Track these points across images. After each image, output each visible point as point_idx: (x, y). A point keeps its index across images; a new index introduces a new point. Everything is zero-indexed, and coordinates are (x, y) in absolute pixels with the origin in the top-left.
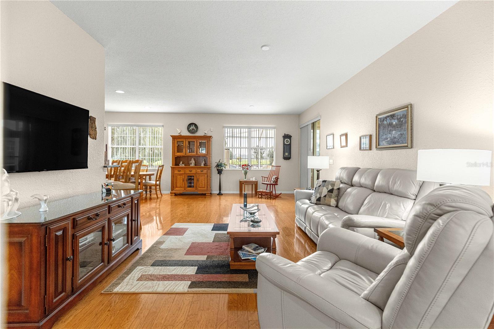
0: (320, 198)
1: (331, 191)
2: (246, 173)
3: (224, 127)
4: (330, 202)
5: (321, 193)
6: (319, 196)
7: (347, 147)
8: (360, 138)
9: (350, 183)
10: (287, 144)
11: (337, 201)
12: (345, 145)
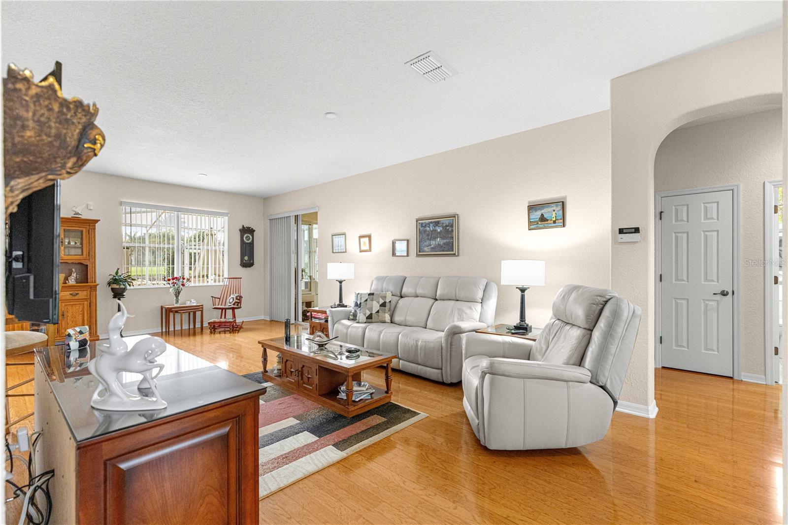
0: (371, 314)
1: (383, 305)
2: (177, 294)
3: (121, 203)
4: (385, 317)
5: (371, 309)
6: (370, 313)
7: (371, 251)
8: (393, 242)
9: (399, 294)
10: (247, 242)
11: (392, 316)
12: (368, 249)
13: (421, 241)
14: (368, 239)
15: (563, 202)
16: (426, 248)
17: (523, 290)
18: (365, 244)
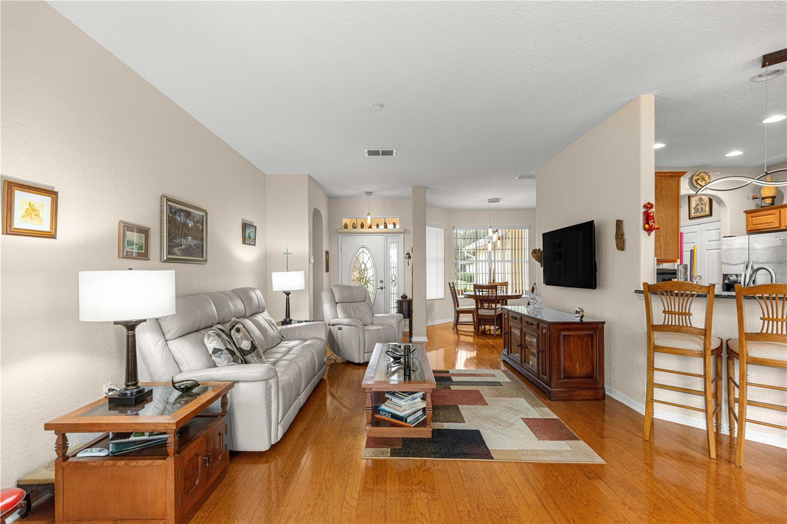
12: (48, 230)
13: (171, 237)
14: (47, 200)
15: (255, 227)
16: (176, 249)
17: (288, 294)
18: (32, 211)
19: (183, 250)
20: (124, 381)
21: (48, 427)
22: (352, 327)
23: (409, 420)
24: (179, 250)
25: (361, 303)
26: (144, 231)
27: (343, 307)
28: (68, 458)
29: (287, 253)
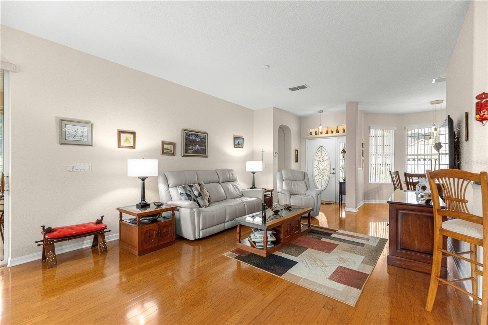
7: (135, 148)
12: (133, 146)
13: (186, 146)
14: (132, 136)
15: (243, 138)
16: (189, 151)
17: (254, 173)
18: (127, 140)
19: (193, 151)
20: (141, 199)
21: (118, 209)
22: (283, 194)
23: (257, 244)
24: (191, 151)
25: (300, 181)
26: (173, 144)
27: (286, 183)
28: (122, 220)
29: (263, 152)
